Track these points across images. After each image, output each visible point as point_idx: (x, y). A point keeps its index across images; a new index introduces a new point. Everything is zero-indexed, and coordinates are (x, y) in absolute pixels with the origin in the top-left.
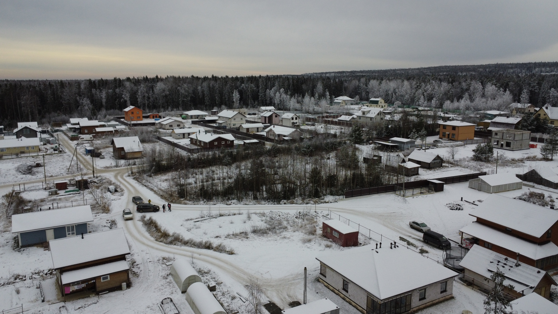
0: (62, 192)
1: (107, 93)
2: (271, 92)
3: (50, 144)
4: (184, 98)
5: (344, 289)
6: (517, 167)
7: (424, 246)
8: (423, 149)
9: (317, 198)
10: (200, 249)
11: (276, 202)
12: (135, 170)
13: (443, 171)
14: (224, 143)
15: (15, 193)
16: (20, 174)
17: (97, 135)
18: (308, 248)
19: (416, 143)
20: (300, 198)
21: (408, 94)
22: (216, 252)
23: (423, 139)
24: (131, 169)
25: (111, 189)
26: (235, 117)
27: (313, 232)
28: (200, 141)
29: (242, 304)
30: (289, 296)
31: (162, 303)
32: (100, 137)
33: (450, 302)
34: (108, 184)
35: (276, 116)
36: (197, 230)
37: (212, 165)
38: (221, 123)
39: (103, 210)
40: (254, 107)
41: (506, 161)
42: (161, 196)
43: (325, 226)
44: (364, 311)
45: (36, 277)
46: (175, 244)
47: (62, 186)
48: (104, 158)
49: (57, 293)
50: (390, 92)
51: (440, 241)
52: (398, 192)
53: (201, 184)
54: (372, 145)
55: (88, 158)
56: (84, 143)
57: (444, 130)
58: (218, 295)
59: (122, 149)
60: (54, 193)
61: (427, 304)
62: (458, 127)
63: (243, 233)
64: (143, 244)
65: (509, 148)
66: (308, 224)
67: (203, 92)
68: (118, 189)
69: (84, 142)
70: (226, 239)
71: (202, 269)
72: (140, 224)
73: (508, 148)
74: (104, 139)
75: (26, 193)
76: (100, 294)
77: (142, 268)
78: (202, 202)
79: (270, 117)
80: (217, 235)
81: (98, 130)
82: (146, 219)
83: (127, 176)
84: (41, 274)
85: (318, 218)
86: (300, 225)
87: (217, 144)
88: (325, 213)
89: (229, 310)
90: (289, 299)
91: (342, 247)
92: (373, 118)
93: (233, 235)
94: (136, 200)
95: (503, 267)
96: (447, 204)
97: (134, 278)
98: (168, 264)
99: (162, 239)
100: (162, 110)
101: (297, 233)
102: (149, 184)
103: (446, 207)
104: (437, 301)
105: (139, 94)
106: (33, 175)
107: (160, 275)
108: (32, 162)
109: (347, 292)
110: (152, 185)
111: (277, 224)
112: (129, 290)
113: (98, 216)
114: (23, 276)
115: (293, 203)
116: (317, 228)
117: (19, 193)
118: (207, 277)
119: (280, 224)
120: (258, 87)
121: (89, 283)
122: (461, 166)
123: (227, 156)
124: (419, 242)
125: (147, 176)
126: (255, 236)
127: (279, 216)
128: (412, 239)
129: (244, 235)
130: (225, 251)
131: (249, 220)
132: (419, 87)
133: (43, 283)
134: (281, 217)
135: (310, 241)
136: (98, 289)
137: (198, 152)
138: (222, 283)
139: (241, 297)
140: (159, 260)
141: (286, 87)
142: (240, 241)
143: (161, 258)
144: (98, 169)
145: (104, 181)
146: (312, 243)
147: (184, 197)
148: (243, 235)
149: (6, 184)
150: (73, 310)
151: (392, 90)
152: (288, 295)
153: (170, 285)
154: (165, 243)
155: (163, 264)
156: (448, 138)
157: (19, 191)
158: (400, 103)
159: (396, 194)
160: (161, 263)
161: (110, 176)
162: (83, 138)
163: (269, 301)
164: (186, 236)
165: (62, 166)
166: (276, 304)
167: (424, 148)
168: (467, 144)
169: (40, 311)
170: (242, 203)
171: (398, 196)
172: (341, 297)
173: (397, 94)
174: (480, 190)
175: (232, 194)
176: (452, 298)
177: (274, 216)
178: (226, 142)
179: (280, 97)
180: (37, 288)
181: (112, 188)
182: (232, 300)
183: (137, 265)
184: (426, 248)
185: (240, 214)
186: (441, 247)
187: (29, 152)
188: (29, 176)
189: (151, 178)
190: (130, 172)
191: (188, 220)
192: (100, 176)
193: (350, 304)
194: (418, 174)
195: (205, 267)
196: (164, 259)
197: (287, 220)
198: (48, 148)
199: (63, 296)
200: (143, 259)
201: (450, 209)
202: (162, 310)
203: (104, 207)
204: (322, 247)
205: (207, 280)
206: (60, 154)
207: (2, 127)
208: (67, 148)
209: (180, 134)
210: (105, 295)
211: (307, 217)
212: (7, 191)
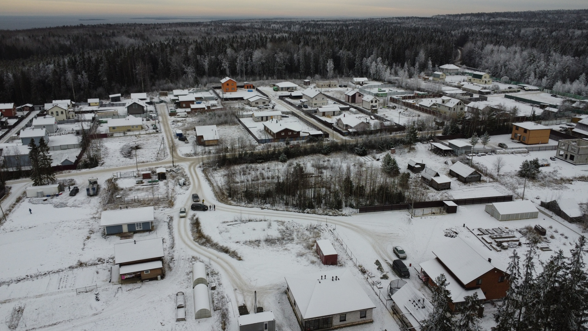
0: (146, 182)
1: (210, 60)
2: (368, 61)
3: (152, 119)
4: (279, 66)
5: (294, 304)
7: (389, 271)
9: (337, 210)
10: (220, 252)
11: (301, 210)
15: (114, 179)
16: (122, 156)
17: (192, 112)
18: (298, 262)
20: (323, 208)
22: (229, 257)
23: (486, 140)
24: (204, 159)
25: (180, 183)
26: (316, 97)
27: (310, 247)
28: (270, 130)
30: (259, 303)
31: (177, 295)
32: (195, 114)
33: (370, 325)
34: (181, 175)
35: (360, 96)
36: (226, 233)
39: (169, 204)
40: (348, 76)
41: (554, 179)
42: (216, 193)
44: (300, 322)
45: (110, 262)
46: (205, 246)
47: (146, 176)
48: (188, 143)
49: (118, 278)
51: (401, 271)
52: (411, 211)
53: (251, 182)
55: (177, 141)
56: (178, 121)
57: (516, 132)
58: (214, 294)
59: (202, 137)
60: (140, 182)
61: (347, 325)
62: (529, 130)
63: (257, 241)
64: (184, 242)
66: (312, 238)
67: (299, 60)
68: (187, 182)
70: (242, 245)
71: (214, 270)
72: (189, 222)
73: (571, 161)
74: (196, 116)
75: (121, 179)
76: (143, 281)
77: (176, 264)
78: (243, 204)
79: (354, 96)
80: (238, 241)
81: (193, 106)
82: (194, 218)
83: (199, 167)
85: (324, 231)
86: (305, 237)
87: (284, 134)
88: (334, 227)
89: (216, 306)
90: (257, 305)
91: (322, 265)
92: (450, 108)
93: (250, 242)
94: (195, 197)
95: (415, 306)
96: (446, 229)
97: (168, 271)
98: (194, 263)
99: (197, 240)
100: (258, 78)
101: (298, 246)
102: (212, 179)
103: (444, 232)
104: (357, 323)
105: (238, 61)
106: (131, 159)
107: (186, 271)
108: (134, 143)
109: (295, 308)
111: (288, 235)
112: (162, 281)
113: (163, 211)
114: (103, 260)
115: (315, 213)
117: (116, 179)
118: (215, 278)
119: (290, 235)
120: (355, 55)
121: (137, 274)
122: (500, 182)
123: (283, 154)
124: (388, 266)
125: (213, 169)
126: (265, 245)
128: (385, 263)
129: (257, 243)
130: (236, 256)
131: (269, 228)
133: (113, 267)
134: (295, 227)
135: (303, 255)
136: (143, 278)
137: (265, 143)
138: (221, 284)
139: (227, 298)
140: (189, 259)
141: (384, 56)
142: (252, 248)
143: (191, 257)
144: (179, 157)
145: (180, 171)
146: (304, 257)
147: (232, 197)
148: (257, 242)
149: (110, 168)
150: (125, 291)
151: (502, 62)
153: (189, 280)
154: (199, 243)
156: (519, 140)
158: (508, 78)
159: (409, 212)
160: (190, 261)
161: (185, 166)
162: (179, 115)
163: (244, 305)
164: (216, 238)
165: (154, 150)
166: (247, 307)
167: (480, 154)
168: (532, 150)
169: (107, 289)
170: (274, 208)
173: (507, 67)
174: (492, 215)
175: (269, 197)
176: (372, 322)
177: (290, 226)
178: (292, 133)
179: (376, 68)
180: (109, 271)
181: (182, 181)
182: (222, 299)
183: (174, 260)
184: (390, 274)
185: (265, 221)
186: (401, 275)
187: (133, 131)
188: (128, 160)
189: (215, 172)
190: (201, 163)
191: (224, 222)
192: (178, 166)
193: (296, 315)
194: (448, 189)
195: (217, 269)
196: (193, 257)
197: (298, 232)
198: (149, 125)
199: (121, 280)
201: (445, 235)
202: (176, 299)
203: (171, 201)
204: (307, 263)
205: (213, 280)
206: (156, 135)
207: (120, 95)
208: (164, 125)
209: (258, 118)
210: (147, 283)
211: (315, 230)
212: (109, 176)
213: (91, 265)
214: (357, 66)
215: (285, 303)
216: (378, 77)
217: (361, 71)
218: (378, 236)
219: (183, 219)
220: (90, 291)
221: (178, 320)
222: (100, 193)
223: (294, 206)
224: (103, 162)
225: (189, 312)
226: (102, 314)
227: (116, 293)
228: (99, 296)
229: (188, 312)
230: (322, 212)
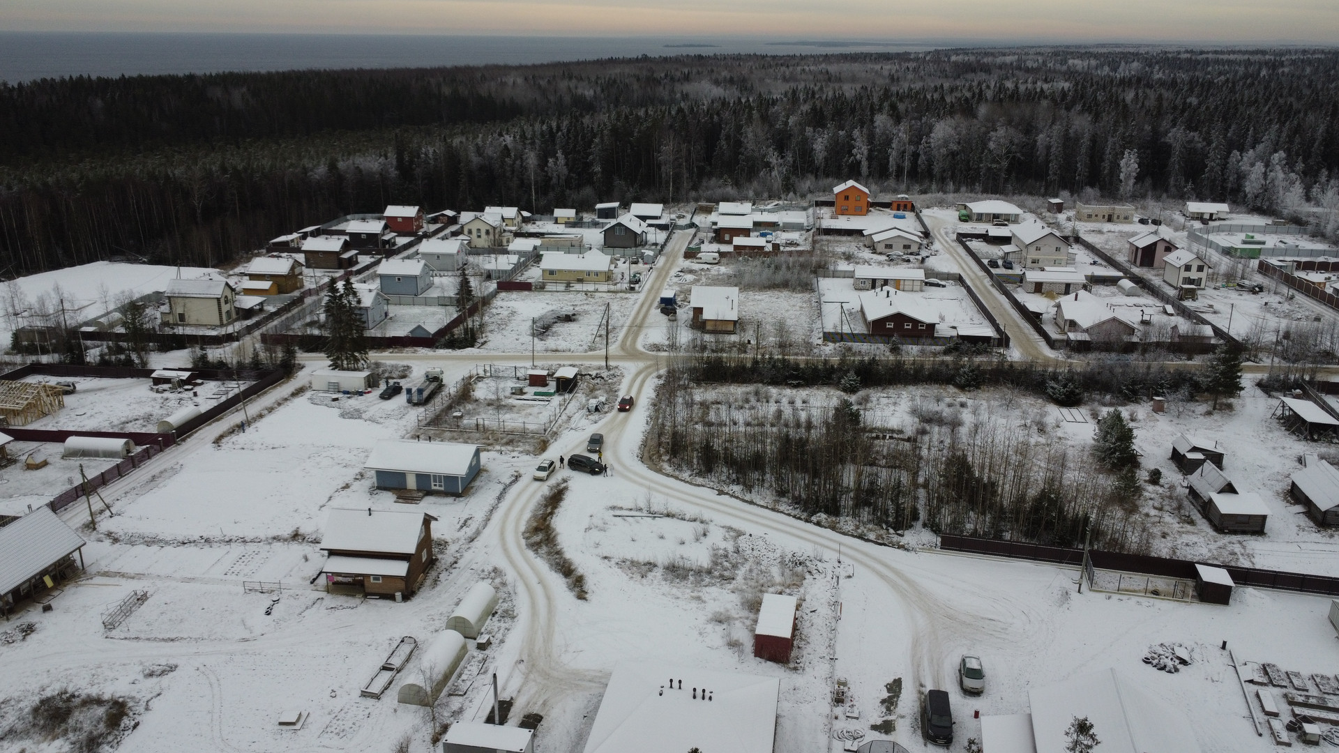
0: (530, 393)
2: (1243, 160)
3: (643, 262)
7: (908, 716)
9: (892, 530)
10: (553, 572)
14: (910, 327)
15: (478, 377)
16: (529, 332)
17: (731, 253)
18: (701, 634)
26: (1039, 244)
31: (402, 641)
35: (1167, 250)
36: (597, 533)
38: (1006, 254)
39: (537, 448)
46: (536, 550)
47: (536, 381)
48: (674, 321)
55: (653, 314)
56: (691, 271)
58: (475, 659)
59: (701, 311)
60: (518, 392)
64: (502, 533)
67: (1048, 148)
69: (698, 267)
70: (614, 566)
72: (544, 494)
75: (488, 380)
76: (367, 597)
77: (452, 577)
79: (1150, 250)
80: (610, 555)
81: (739, 241)
82: (562, 485)
85: (820, 577)
87: (892, 327)
91: (750, 656)
93: (632, 562)
94: (591, 442)
96: (1158, 645)
97: (428, 588)
99: (528, 535)
101: (732, 597)
103: (1147, 651)
106: (541, 340)
108: (571, 308)
111: (728, 566)
112: (403, 604)
113: (515, 459)
117: (481, 379)
118: (503, 625)
119: (734, 567)
121: (357, 579)
124: (917, 704)
126: (660, 577)
130: (581, 589)
131: (698, 540)
134: (754, 552)
136: (367, 590)
137: (841, 341)
138: (504, 642)
140: (484, 571)
142: (626, 578)
143: (491, 569)
146: (723, 626)
148: (646, 568)
150: (325, 608)
154: (528, 543)
157: (485, 375)
160: (483, 576)
161: (630, 370)
162: (701, 259)
163: (512, 698)
164: (569, 540)
166: (513, 707)
169: (297, 595)
170: (748, 497)
177: (744, 546)
178: (915, 326)
181: (592, 404)
183: (455, 568)
184: (904, 722)
185: (703, 522)
187: (586, 283)
188: (533, 342)
191: (613, 508)
192: (616, 367)
194: (1259, 532)
195: (521, 605)
196: (494, 570)
197: (758, 563)
200: (470, 561)
201: (1145, 659)
203: (546, 441)
205: (496, 630)
206: (628, 295)
207: (618, 204)
208: (657, 278)
209: (864, 280)
210: (373, 602)
211: (800, 569)
212: (474, 369)
214: (1209, 171)
216: (1267, 203)
217: (1222, 187)
218: (950, 617)
219: (535, 484)
220: (267, 592)
221: (364, 694)
222: (435, 401)
223: (797, 501)
224: (485, 339)
226: (254, 642)
227: (307, 608)
228: (274, 606)
229: (394, 684)
230: (852, 527)
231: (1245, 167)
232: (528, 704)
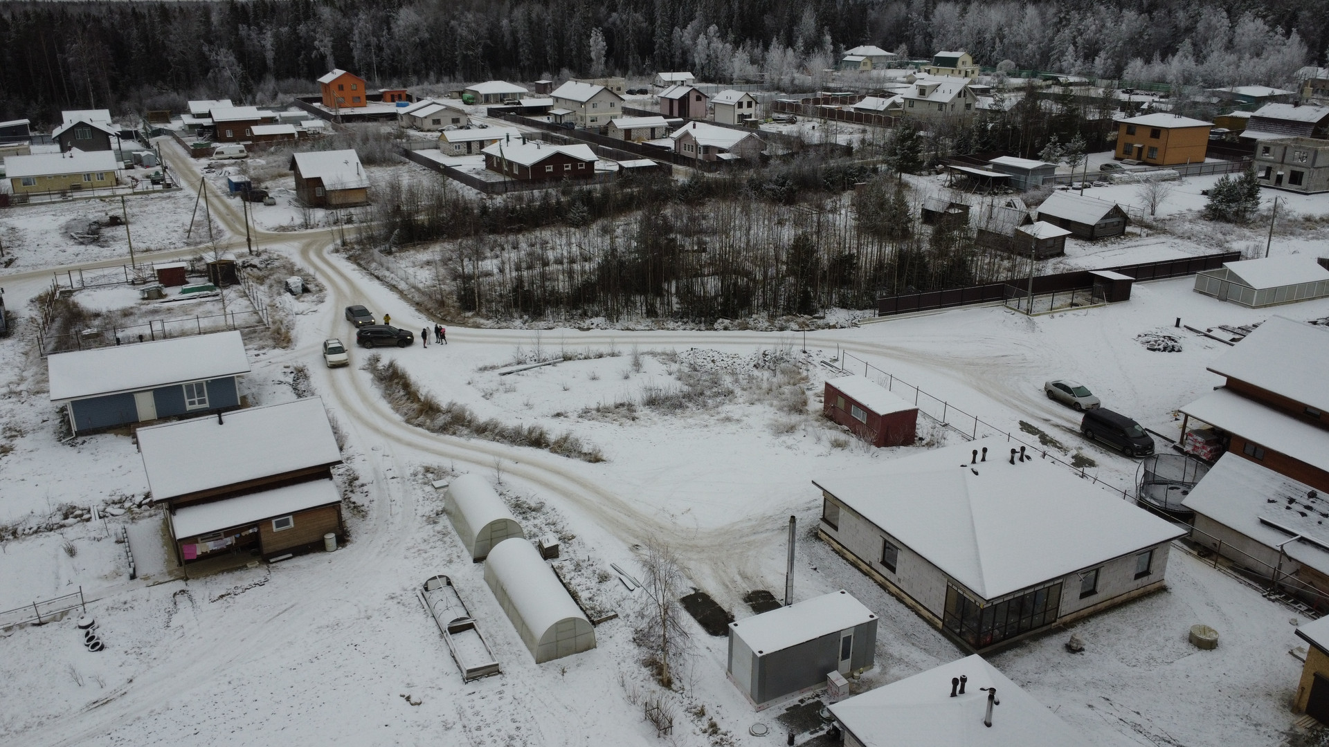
0: (173, 292)
1: (276, 36)
2: (684, 35)
3: (142, 166)
4: (467, 48)
5: (884, 563)
6: (1317, 239)
7: (1083, 446)
8: (1074, 189)
9: (806, 316)
10: (516, 447)
11: (702, 325)
12: (351, 237)
13: (1126, 246)
14: (570, 168)
15: (61, 293)
16: (72, 242)
17: (257, 145)
18: (789, 447)
19: (1057, 172)
20: (765, 314)
21: (1034, 42)
22: (556, 456)
23: (1075, 161)
24: (342, 233)
25: (293, 286)
26: (595, 101)
27: (799, 407)
28: (510, 163)
29: (624, 595)
30: (745, 577)
31: (426, 589)
32: (264, 150)
33: (1159, 601)
34: (286, 272)
35: (698, 99)
36: (509, 395)
37: (543, 225)
38: (561, 116)
39: (274, 339)
40: (641, 73)
41: (1290, 221)
42: (417, 304)
43: (831, 393)
44: (936, 620)
45: (114, 513)
46: (454, 433)
47: (172, 277)
48: (274, 204)
49: (166, 556)
50: (988, 36)
51: (1126, 436)
52: (1013, 303)
53: (514, 274)
54: (944, 176)
55: (236, 202)
56: (223, 165)
57: (1129, 139)
58: (565, 570)
59: (318, 181)
60: (155, 295)
61: (1099, 606)
62: (1167, 129)
63: (622, 405)
64: (377, 430)
65: (1299, 187)
66: (784, 384)
67: (514, 33)
68: (310, 286)
69: (226, 162)
70: (580, 420)
71: (523, 499)
72: (367, 377)
73: (1294, 187)
74: (272, 153)
75: (86, 292)
76: (272, 561)
77: (374, 494)
78: (518, 322)
79: (684, 100)
80: (559, 411)
81: (258, 130)
82: (380, 366)
83: (333, 252)
84: (127, 505)
85: (811, 367)
86: (765, 385)
87: (551, 170)
88: (829, 354)
89: (592, 608)
90: (744, 585)
91: (874, 448)
92: (945, 104)
93: (598, 410)
94: (355, 314)
95: (1303, 515)
96: (1139, 336)
97: (354, 520)
98: (437, 484)
99: (421, 419)
100: (414, 79)
101: (758, 408)
102: (387, 273)
103: (1138, 344)
104: (1125, 597)
105: (356, 38)
106: (103, 247)
107: (420, 513)
108: (100, 214)
109: (893, 570)
110: (392, 275)
111: (707, 384)
112: (342, 551)
113: (262, 357)
114: (82, 510)
115: (746, 328)
116: (809, 393)
117: (71, 292)
118: (536, 522)
119: (715, 382)
120: (651, 20)
121: (243, 534)
122: (1172, 234)
123: (578, 203)
124: (1071, 435)
125: (381, 251)
126: (654, 414)
127: (713, 361)
128: (1052, 427)
129: (625, 410)
130: (580, 453)
131: (638, 371)
132: (1064, 23)
133: (131, 528)
134: (717, 363)
135: (791, 429)
136: (267, 550)
137: (506, 191)
138: (573, 537)
139: (622, 577)
140: (415, 475)
141: (723, 21)
142: (616, 425)
143: (421, 470)
144: (262, 234)
145: (277, 264)
146: (799, 435)
147: (474, 309)
148: (623, 410)
149: (38, 270)
150: (207, 600)
151: (993, 29)
152: (740, 574)
153: (445, 539)
154: (428, 429)
155: (425, 484)
156: (1139, 157)
157: (70, 289)
158: (1013, 63)
159: (1008, 307)
160: (420, 481)
161: (289, 251)
162: (223, 153)
163: (695, 589)
164: (482, 412)
165: (171, 224)
166: (712, 597)
167: (1076, 185)
168: (1186, 175)
169: (125, 603)
171: (1013, 312)
172: (876, 581)
173: (1006, 41)
174: (1223, 298)
175: (592, 300)
176: (1163, 589)
177: (699, 361)
178: (574, 167)
179: (708, 48)
180: (118, 542)
181: (295, 283)
182: (600, 582)
183: (363, 485)
184: (1089, 452)
185: (613, 355)
186: (1128, 451)
187: (92, 188)
188: (93, 249)
189: (391, 258)
190: (339, 242)
191: (484, 369)
192: (265, 251)
193: (900, 600)
194: (1061, 253)
195: (531, 494)
196: (427, 470)
197: (733, 374)
198: (138, 176)
199: (180, 564)
200: (375, 471)
201: (1148, 349)
202: (426, 607)
203: (278, 331)
204: (824, 447)
205: (535, 530)
206: (167, 194)
207: (26, 121)
208: (185, 176)
209: (458, 144)
210: (285, 564)
212: (42, 287)
213: (36, 532)
214: (660, 47)
215: (834, 566)
216: (713, 72)
217: (671, 62)
218: (971, 364)
219: (340, 372)
220: (54, 619)
221: (474, 675)
222: (20, 329)
223: (675, 316)
224: (9, 257)
225: (499, 640)
226: (128, 698)
227: (170, 614)
228: (97, 633)
229: (495, 644)
230: (767, 324)
231: (688, 42)
232: (727, 587)
